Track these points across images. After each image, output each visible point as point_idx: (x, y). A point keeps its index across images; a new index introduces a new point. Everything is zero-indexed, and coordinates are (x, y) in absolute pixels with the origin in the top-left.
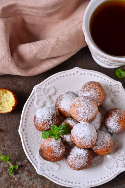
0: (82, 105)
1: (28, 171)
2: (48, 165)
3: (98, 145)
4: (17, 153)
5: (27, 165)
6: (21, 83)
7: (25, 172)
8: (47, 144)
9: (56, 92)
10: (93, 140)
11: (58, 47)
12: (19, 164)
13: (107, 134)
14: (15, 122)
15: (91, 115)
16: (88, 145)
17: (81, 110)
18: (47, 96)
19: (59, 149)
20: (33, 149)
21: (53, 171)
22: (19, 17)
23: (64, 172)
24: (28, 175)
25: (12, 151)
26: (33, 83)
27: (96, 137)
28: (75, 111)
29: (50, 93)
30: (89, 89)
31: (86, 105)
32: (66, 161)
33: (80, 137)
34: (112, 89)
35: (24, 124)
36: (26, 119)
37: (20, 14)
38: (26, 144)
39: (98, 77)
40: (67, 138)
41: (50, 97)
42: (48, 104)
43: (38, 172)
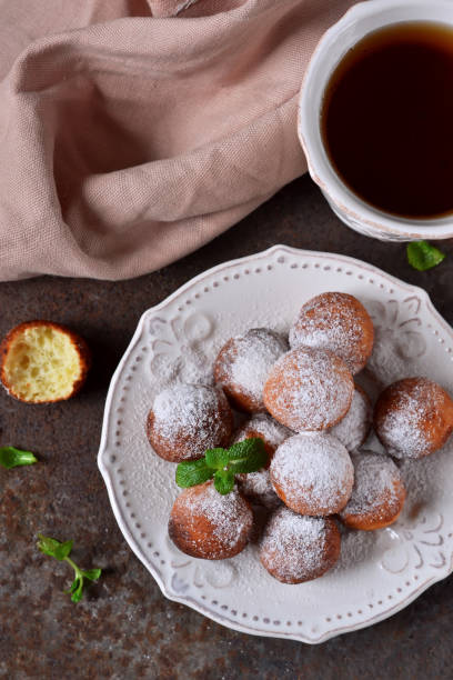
0: (305, 380)
1: (134, 586)
2: (198, 568)
3: (357, 504)
4: (94, 530)
5: (130, 567)
6: (97, 298)
7: (125, 588)
8: (192, 507)
9: (213, 328)
10: (343, 492)
11: (218, 184)
12: (103, 563)
13: (385, 464)
14: (84, 429)
15: (334, 411)
16: (325, 507)
17: (302, 396)
18: (186, 342)
19: (233, 520)
20: (146, 518)
21: (216, 587)
22: (81, 82)
23: (249, 590)
24: (132, 600)
25: (77, 525)
26: (136, 296)
27: (352, 477)
28: (282, 400)
29: (196, 333)
30: (325, 322)
31: (316, 382)
32: (253, 553)
33: (301, 484)
34: (397, 312)
35: (114, 440)
36: (119, 423)
37: (84, 71)
38: (124, 503)
39: (349, 273)
40: (258, 481)
41: (195, 346)
42: (190, 370)
43: (167, 592)
